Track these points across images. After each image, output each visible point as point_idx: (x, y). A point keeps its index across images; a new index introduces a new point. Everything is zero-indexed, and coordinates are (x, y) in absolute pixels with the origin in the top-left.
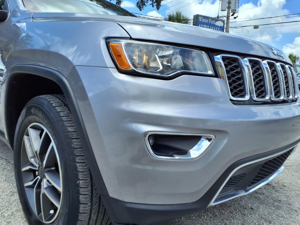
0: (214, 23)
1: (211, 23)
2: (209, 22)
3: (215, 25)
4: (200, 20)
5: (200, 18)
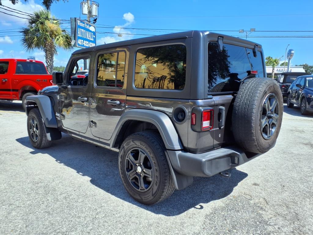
0: (89, 28)
1: (87, 28)
2: (85, 26)
3: (89, 29)
4: (79, 24)
5: (79, 23)
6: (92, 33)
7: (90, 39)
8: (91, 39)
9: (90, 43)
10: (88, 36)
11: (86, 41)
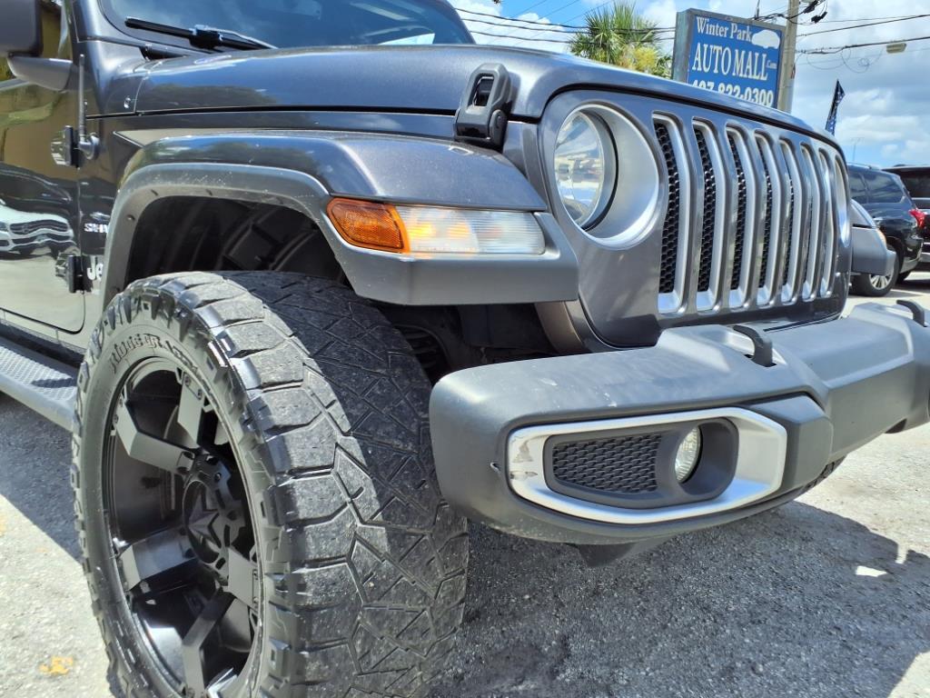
0: (748, 39)
1: (739, 38)
2: (729, 33)
3: (750, 43)
4: (700, 29)
5: (700, 23)
6: (764, 56)
7: (750, 77)
8: (756, 77)
9: (748, 89)
10: (739, 65)
11: (730, 86)
